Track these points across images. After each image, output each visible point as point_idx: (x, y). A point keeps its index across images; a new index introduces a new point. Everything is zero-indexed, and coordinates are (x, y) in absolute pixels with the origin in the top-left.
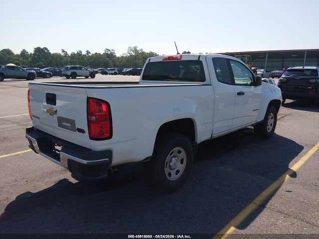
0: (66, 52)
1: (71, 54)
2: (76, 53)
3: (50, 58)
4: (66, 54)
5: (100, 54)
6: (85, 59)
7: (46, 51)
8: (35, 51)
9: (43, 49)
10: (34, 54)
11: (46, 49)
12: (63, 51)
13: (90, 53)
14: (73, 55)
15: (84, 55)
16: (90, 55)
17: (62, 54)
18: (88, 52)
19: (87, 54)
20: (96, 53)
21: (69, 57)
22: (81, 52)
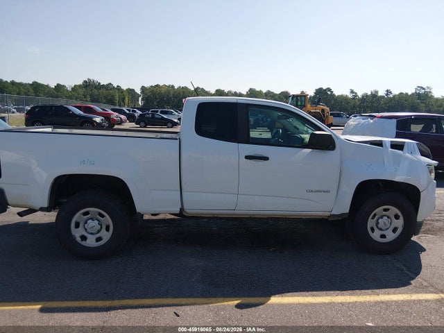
0: (356, 93)
1: (363, 96)
2: (369, 93)
3: (333, 102)
4: (356, 95)
5: (407, 94)
6: (382, 102)
7: (329, 93)
8: (315, 93)
9: (325, 90)
10: (314, 97)
11: (329, 89)
12: (352, 92)
13: (391, 93)
14: (365, 97)
15: (382, 97)
16: (391, 96)
17: (350, 96)
18: (388, 92)
19: (387, 95)
20: (401, 93)
21: (359, 100)
22: (377, 92)
